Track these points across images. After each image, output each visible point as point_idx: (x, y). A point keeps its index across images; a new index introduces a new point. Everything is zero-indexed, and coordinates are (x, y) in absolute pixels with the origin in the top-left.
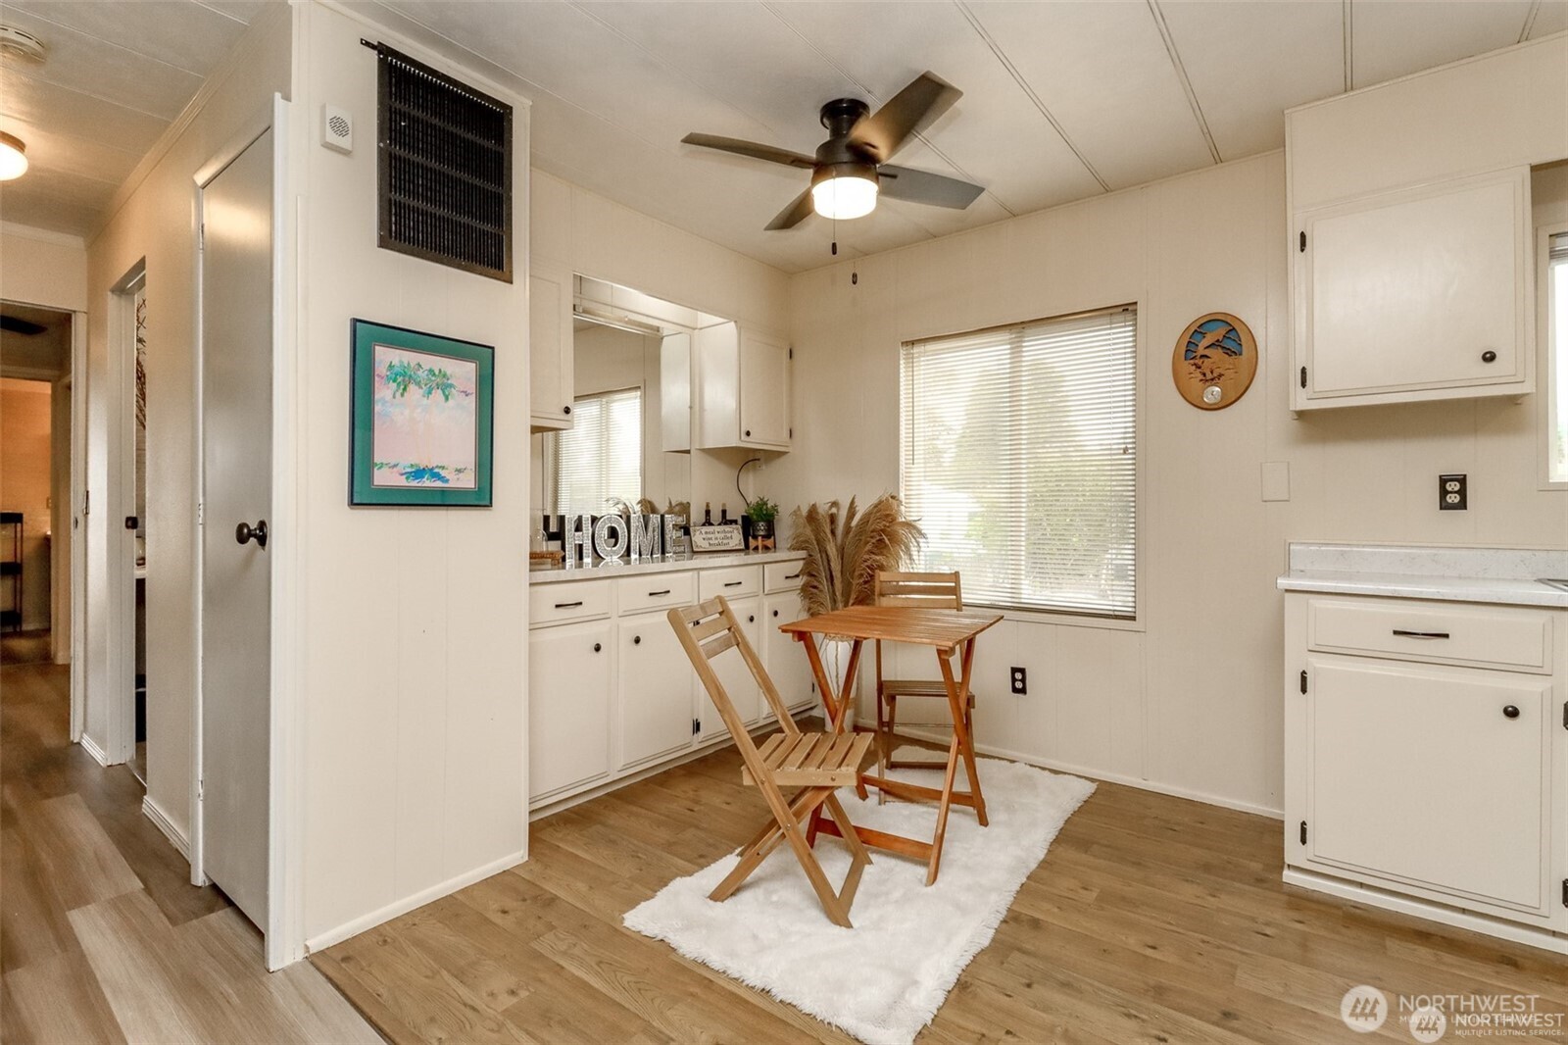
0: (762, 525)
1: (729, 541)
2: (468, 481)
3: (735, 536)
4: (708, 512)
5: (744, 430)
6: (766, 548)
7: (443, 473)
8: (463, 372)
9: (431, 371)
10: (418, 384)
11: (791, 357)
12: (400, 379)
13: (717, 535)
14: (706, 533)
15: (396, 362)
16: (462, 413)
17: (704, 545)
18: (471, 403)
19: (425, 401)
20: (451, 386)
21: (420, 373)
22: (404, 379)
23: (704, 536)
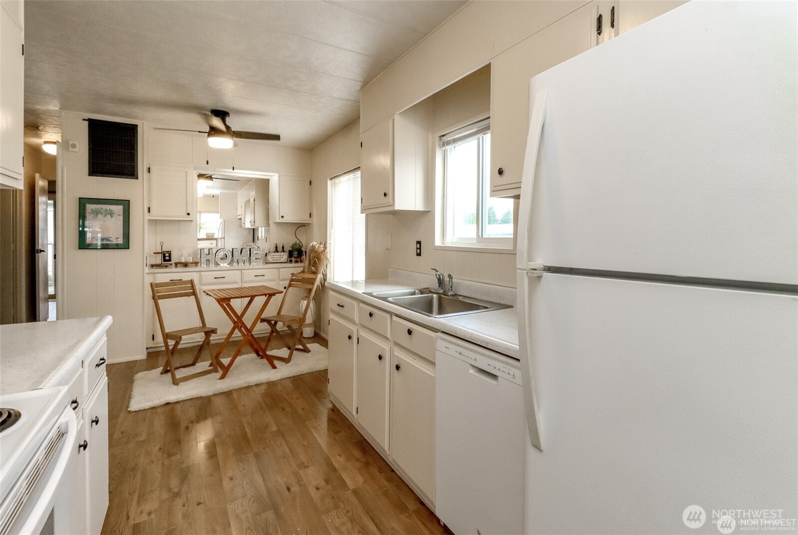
0: (296, 253)
1: (282, 259)
2: (120, 241)
3: (284, 256)
4: (276, 247)
5: (281, 216)
6: (296, 262)
7: (111, 239)
8: (118, 209)
9: (106, 210)
10: (102, 214)
11: (310, 184)
12: (95, 213)
13: (277, 256)
14: (273, 255)
15: (93, 208)
16: (119, 221)
17: (271, 260)
18: (121, 218)
19: (104, 218)
20: (114, 213)
21: (102, 210)
22: (97, 213)
23: (272, 257)
